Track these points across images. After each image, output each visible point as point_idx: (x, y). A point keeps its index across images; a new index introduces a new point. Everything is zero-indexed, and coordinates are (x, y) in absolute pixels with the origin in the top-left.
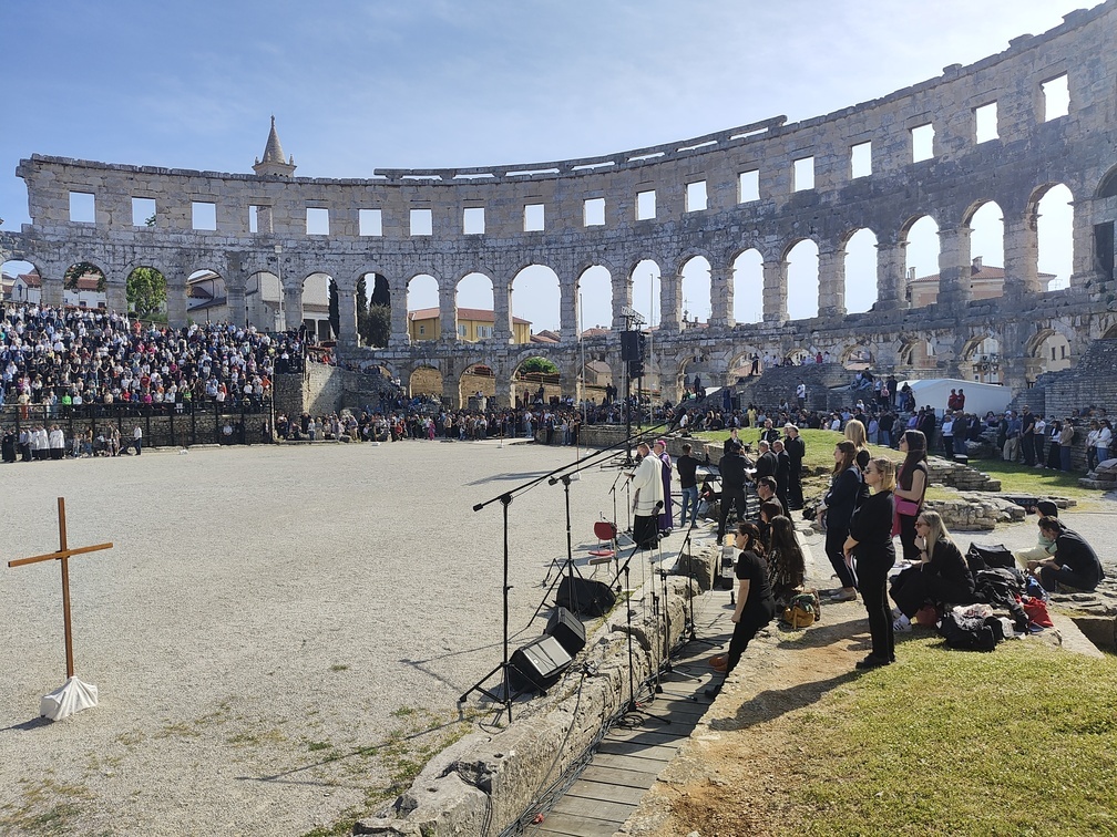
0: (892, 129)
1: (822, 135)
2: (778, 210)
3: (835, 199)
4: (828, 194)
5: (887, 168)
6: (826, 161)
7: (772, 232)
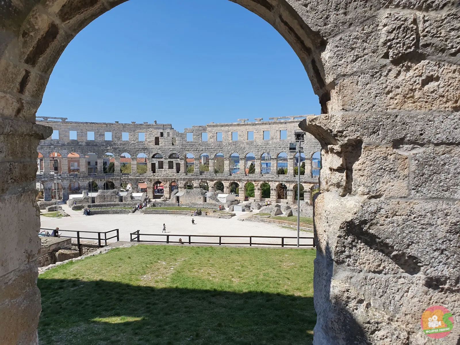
0: (100, 131)
1: (80, 126)
2: (66, 143)
3: (84, 144)
4: (82, 142)
5: (99, 140)
6: (81, 133)
7: (65, 149)
